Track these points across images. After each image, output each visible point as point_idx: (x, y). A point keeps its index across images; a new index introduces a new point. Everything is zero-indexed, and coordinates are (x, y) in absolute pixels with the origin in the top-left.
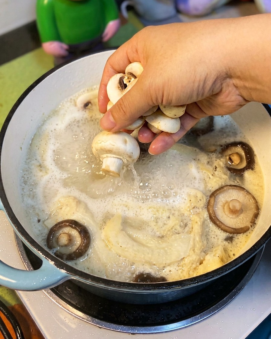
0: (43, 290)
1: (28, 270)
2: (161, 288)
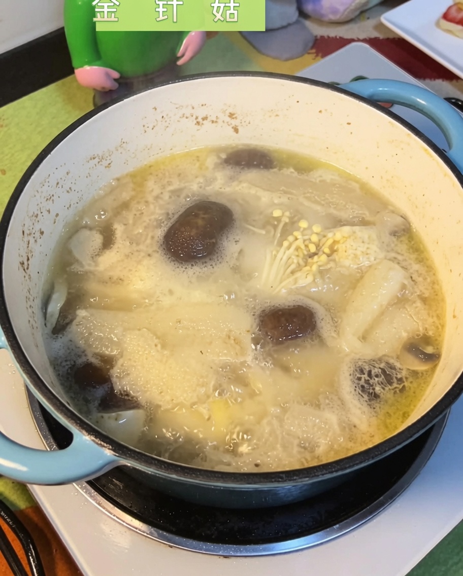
0: (74, 484)
1: (49, 450)
2: (275, 481)
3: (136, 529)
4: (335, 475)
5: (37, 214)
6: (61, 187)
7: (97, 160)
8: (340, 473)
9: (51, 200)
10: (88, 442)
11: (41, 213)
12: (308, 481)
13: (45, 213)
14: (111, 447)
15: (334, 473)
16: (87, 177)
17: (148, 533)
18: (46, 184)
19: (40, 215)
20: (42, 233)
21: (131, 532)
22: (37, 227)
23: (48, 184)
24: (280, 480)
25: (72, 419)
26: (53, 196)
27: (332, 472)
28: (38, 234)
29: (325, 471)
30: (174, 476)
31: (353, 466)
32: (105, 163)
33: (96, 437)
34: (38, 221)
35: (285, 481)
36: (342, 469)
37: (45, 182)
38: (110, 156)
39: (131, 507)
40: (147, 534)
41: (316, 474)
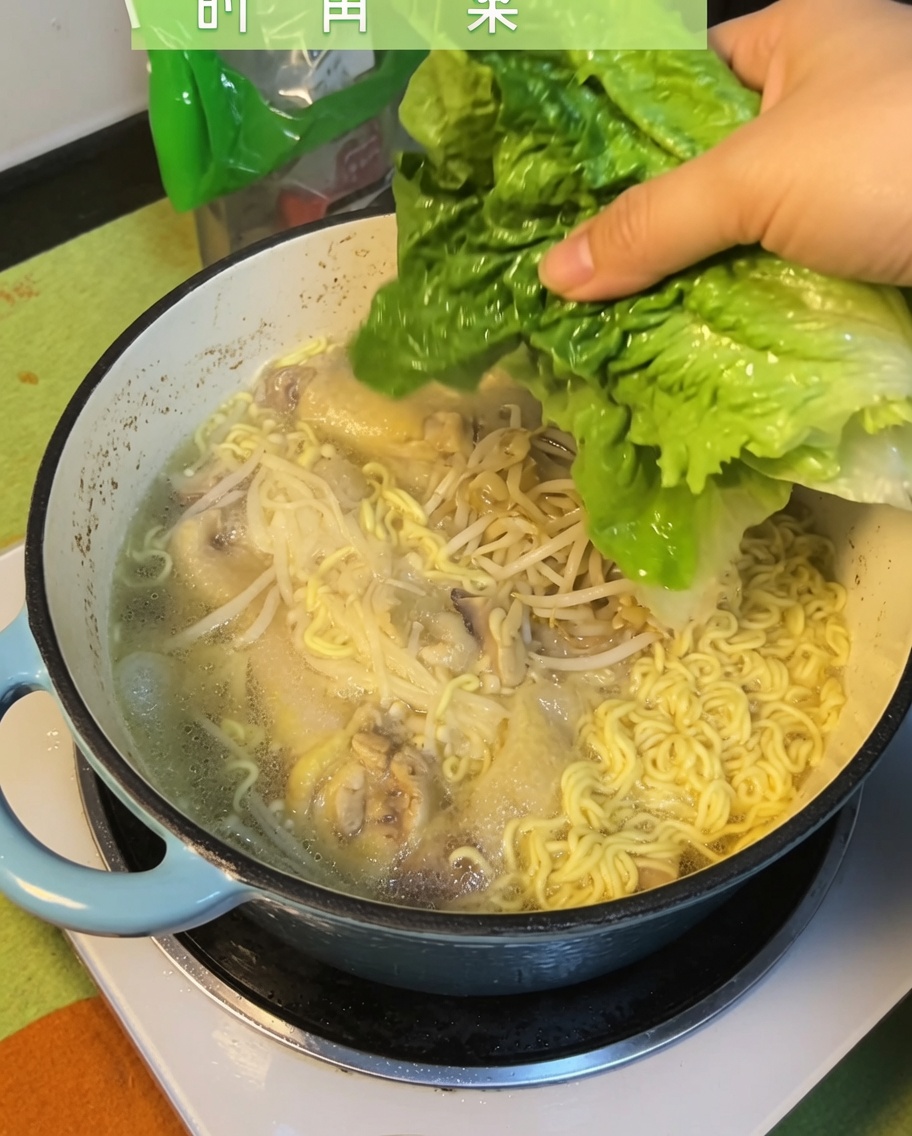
3: (282, 1037)
4: (641, 919)
5: (107, 452)
6: (150, 404)
7: (217, 355)
8: (651, 916)
9: (133, 426)
10: (193, 858)
11: (115, 449)
12: (591, 930)
13: (122, 450)
14: (233, 867)
15: (640, 916)
16: (198, 386)
17: (303, 1043)
18: (125, 399)
19: (112, 453)
20: (115, 485)
21: (273, 1043)
22: (107, 475)
23: (128, 398)
24: (541, 928)
25: (166, 816)
26: (136, 418)
27: (636, 914)
28: (108, 487)
29: (623, 913)
30: (349, 920)
31: (674, 903)
32: (233, 362)
33: (208, 849)
34: (109, 464)
35: (551, 929)
36: (655, 910)
37: (123, 394)
38: (241, 348)
39: (270, 997)
40: (301, 1046)
41: (608, 917)
